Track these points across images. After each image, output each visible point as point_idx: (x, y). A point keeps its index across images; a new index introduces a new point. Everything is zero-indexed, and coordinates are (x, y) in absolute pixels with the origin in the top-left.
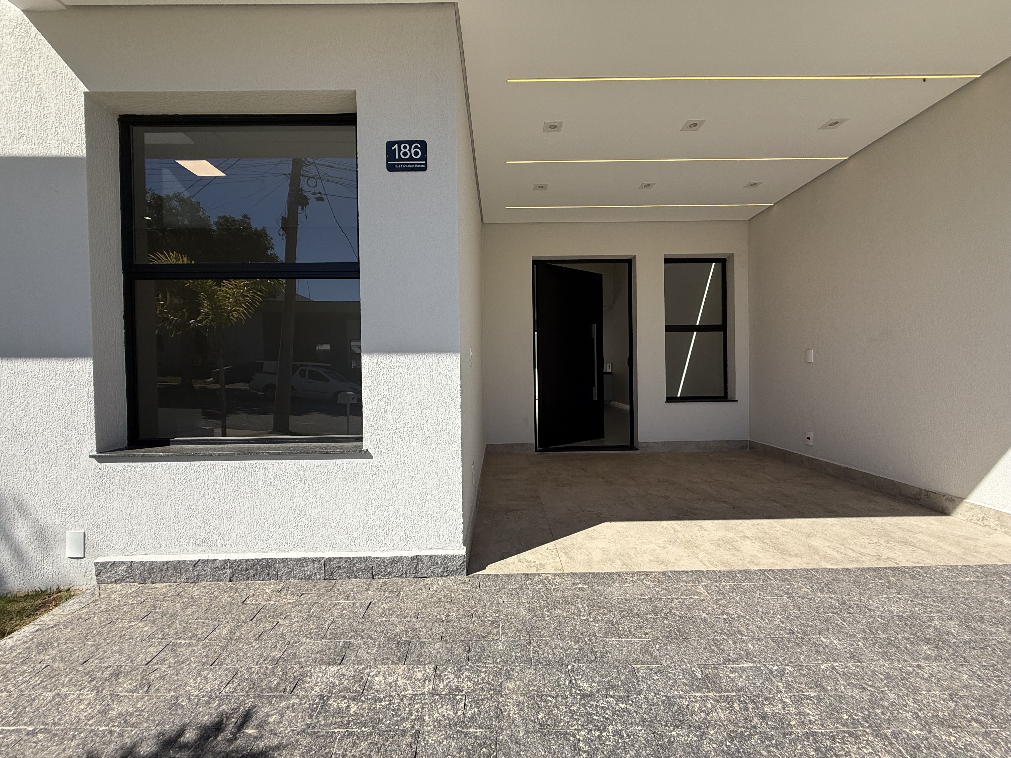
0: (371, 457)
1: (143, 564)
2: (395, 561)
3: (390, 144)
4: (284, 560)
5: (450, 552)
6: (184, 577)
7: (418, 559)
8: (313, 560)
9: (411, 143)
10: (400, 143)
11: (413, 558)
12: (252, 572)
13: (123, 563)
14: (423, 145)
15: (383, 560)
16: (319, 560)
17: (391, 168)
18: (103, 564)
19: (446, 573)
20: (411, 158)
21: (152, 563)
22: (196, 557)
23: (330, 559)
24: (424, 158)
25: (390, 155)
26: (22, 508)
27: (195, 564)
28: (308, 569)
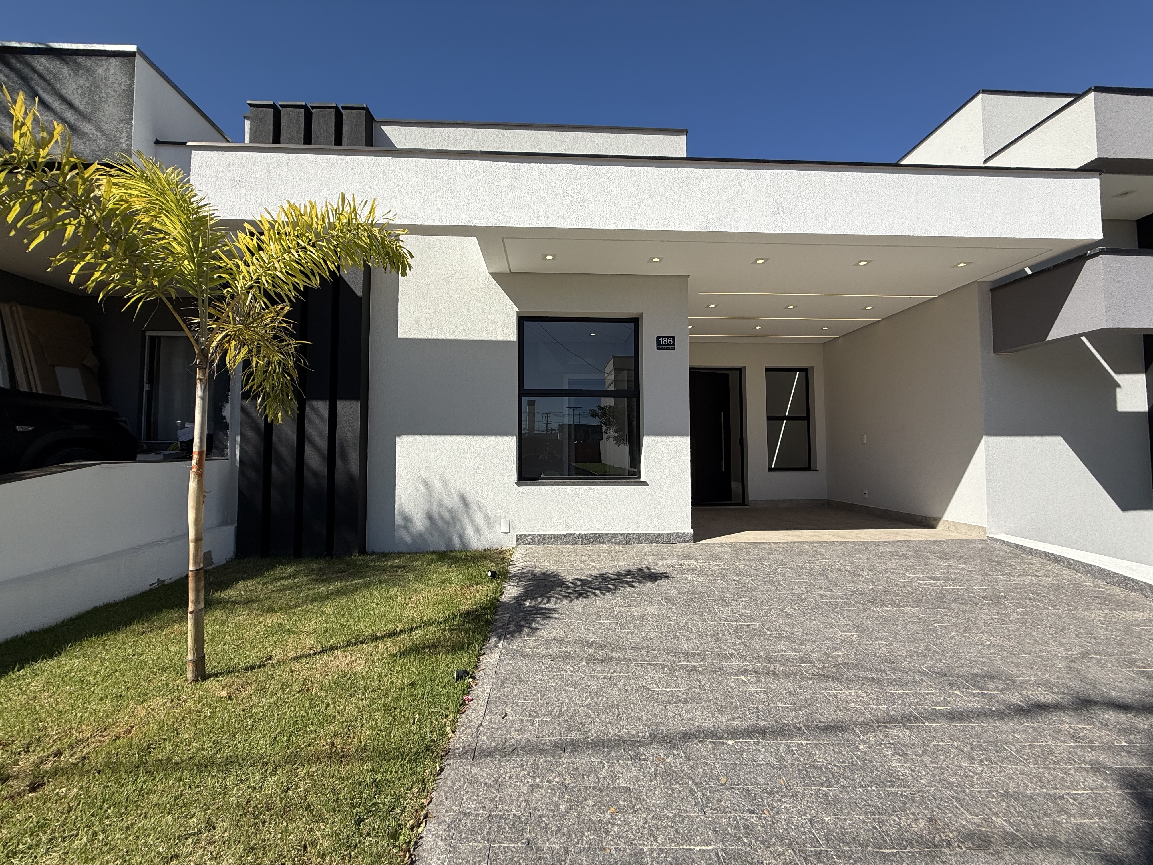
0: (648, 485)
1: (540, 535)
2: (660, 535)
3: (658, 338)
5: (686, 531)
6: (559, 542)
7: (671, 534)
8: (621, 535)
9: (668, 337)
10: (663, 337)
11: (669, 534)
12: (591, 540)
13: (530, 535)
14: (674, 338)
15: (654, 535)
16: (624, 534)
17: (658, 349)
18: (521, 536)
19: (684, 541)
20: (668, 344)
21: (544, 535)
23: (629, 534)
24: (674, 344)
25: (658, 342)
26: (480, 507)
27: (565, 536)
28: (619, 539)
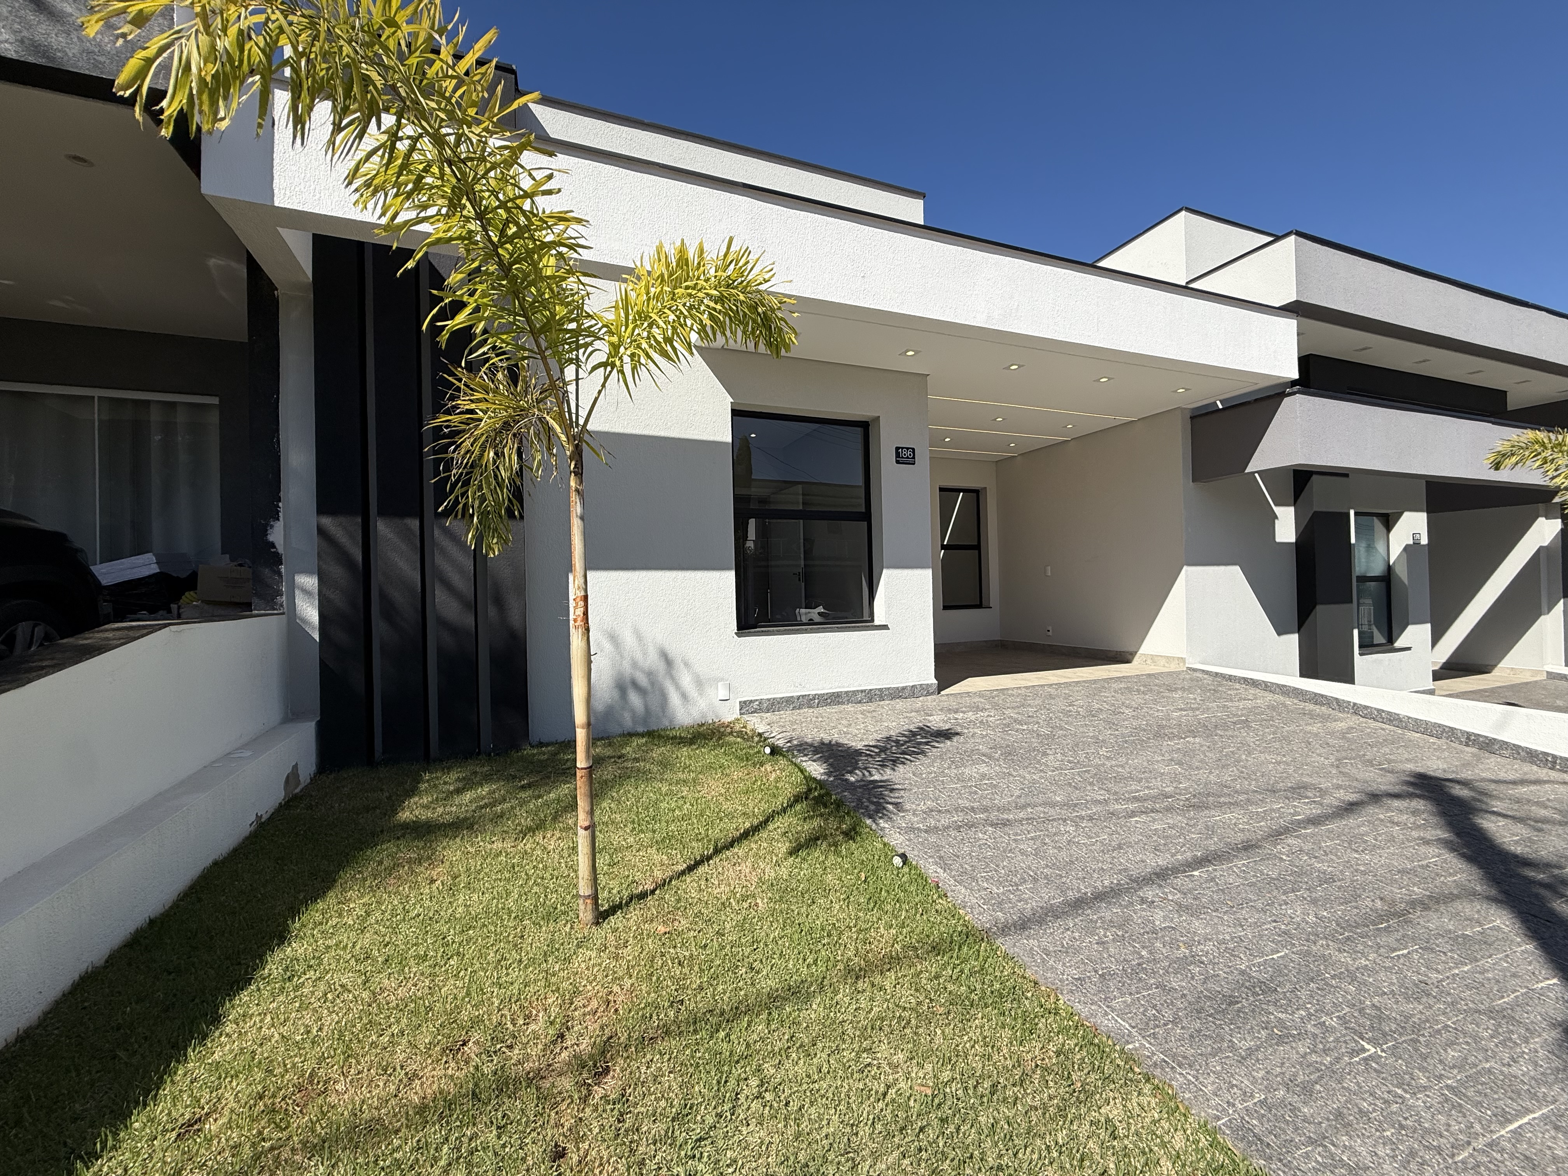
0: (882, 629)
1: (769, 700)
2: (904, 688)
3: (897, 449)
4: (846, 692)
5: (929, 682)
7: (914, 687)
8: (862, 691)
9: (908, 449)
10: (902, 448)
11: (912, 687)
12: (829, 701)
13: (756, 700)
14: (913, 449)
15: (898, 688)
16: (865, 691)
17: (898, 462)
18: (745, 702)
19: (928, 694)
20: (908, 458)
22: (799, 694)
23: (871, 690)
24: (914, 458)
25: (898, 455)
26: (687, 665)
27: (798, 698)
28: (859, 696)
